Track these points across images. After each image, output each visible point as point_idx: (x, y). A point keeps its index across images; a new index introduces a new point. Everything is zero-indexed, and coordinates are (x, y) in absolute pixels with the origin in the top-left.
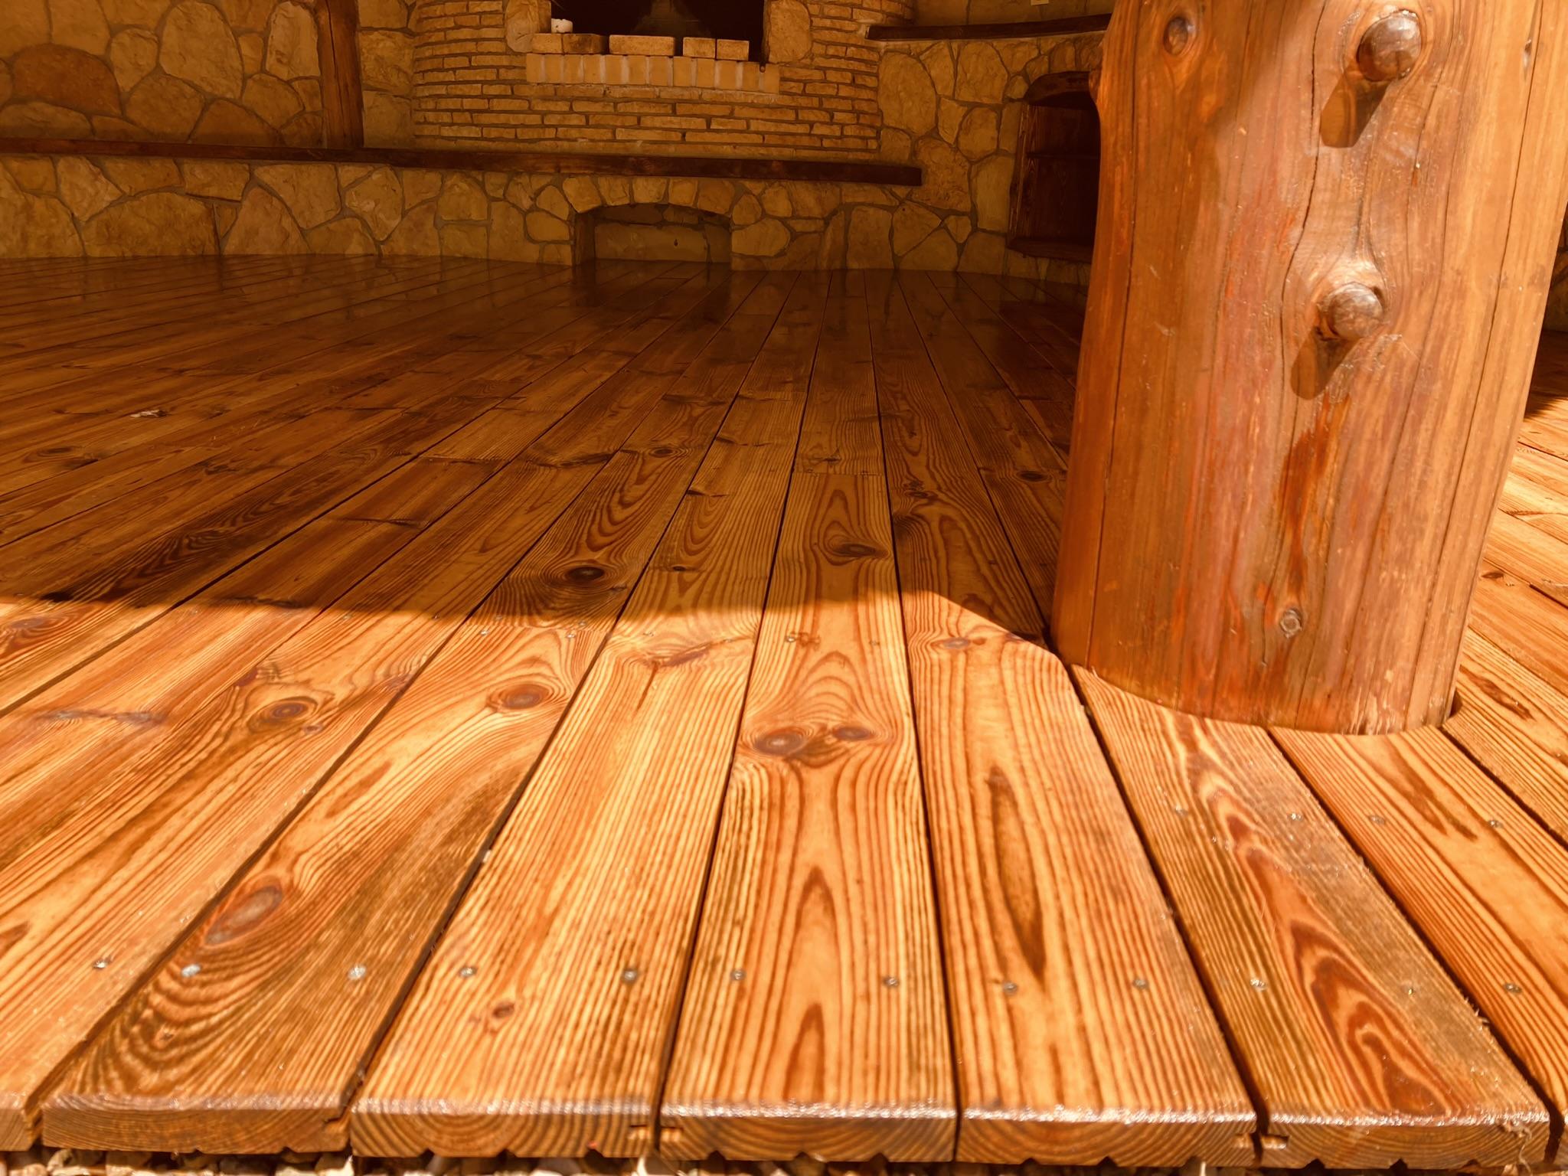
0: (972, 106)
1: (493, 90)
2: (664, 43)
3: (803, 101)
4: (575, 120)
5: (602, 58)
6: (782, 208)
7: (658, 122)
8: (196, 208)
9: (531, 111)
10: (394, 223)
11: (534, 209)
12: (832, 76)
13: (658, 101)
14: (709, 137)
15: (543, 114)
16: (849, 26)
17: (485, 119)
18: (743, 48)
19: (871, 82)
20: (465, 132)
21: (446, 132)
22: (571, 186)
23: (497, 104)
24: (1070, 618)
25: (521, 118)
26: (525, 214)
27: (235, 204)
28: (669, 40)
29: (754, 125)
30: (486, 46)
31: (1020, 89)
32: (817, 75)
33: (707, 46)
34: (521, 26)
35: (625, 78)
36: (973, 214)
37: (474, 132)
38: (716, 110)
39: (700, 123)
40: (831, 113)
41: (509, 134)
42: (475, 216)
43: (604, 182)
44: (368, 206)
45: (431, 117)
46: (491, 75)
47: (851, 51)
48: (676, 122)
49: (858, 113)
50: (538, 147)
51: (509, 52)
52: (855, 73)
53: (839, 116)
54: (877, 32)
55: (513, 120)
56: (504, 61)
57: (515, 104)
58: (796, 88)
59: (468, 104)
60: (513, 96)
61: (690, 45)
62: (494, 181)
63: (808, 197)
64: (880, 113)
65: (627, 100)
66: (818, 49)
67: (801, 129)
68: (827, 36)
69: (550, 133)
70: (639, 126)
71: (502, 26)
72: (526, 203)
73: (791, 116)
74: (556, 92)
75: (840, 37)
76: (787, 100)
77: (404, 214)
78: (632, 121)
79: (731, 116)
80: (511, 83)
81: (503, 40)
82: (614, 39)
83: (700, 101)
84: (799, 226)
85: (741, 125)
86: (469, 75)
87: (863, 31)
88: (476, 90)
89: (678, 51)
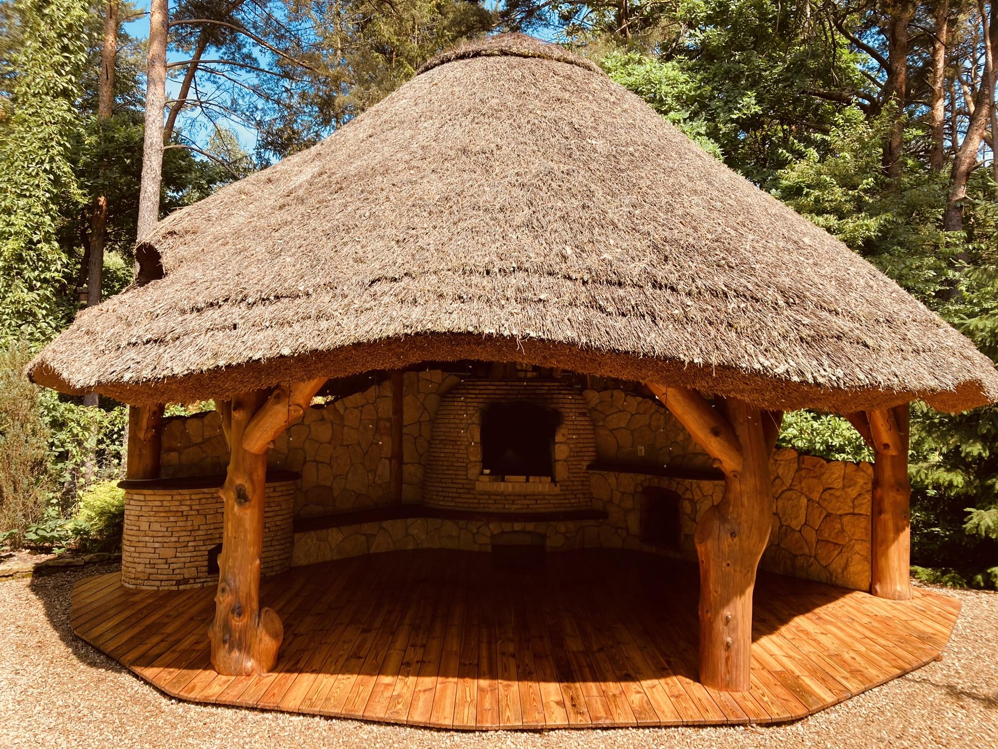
0: (623, 493)
1: (461, 491)
2: (523, 478)
3: (567, 492)
4: (491, 502)
5: (502, 483)
6: (562, 529)
7: (519, 502)
8: (363, 538)
9: (475, 498)
10: (423, 537)
11: (478, 533)
12: (576, 483)
13: (520, 495)
14: (536, 506)
15: (479, 500)
16: (580, 467)
17: (458, 500)
18: (549, 479)
19: (587, 483)
20: (449, 504)
21: (441, 503)
22: (491, 526)
23: (462, 496)
24: (702, 678)
25: (471, 501)
26: (474, 534)
27: (375, 535)
28: (525, 477)
29: (552, 501)
30: (459, 477)
31: (640, 489)
32: (570, 483)
33: (537, 479)
34: (473, 472)
35: (510, 489)
36: (627, 529)
37: (453, 504)
38: (538, 497)
39: (534, 502)
40: (576, 495)
41: (466, 505)
42: (454, 534)
43: (503, 524)
44: (416, 532)
45: (435, 497)
46: (460, 486)
47: (581, 475)
48: (526, 502)
49: (584, 494)
50: (477, 510)
51: (467, 479)
52: (583, 481)
53: (578, 496)
54: (589, 467)
55: (468, 501)
56: (466, 482)
57: (469, 496)
58: (564, 488)
59: (450, 495)
60: (469, 493)
61: (531, 479)
62: (462, 523)
63: (571, 525)
64: (591, 493)
65: (509, 495)
66: (571, 475)
67: (566, 501)
68: (573, 471)
69: (481, 506)
70: (513, 503)
71: (467, 470)
72: (475, 531)
73: (563, 497)
74: (485, 493)
75: (578, 471)
76: (562, 493)
77: (427, 534)
78: (511, 502)
79: (544, 499)
80: (468, 489)
81: (466, 475)
82: (507, 477)
83: (534, 495)
84: (568, 535)
85: (547, 502)
86: (453, 485)
87: (585, 468)
88: (455, 490)
89: (527, 480)
